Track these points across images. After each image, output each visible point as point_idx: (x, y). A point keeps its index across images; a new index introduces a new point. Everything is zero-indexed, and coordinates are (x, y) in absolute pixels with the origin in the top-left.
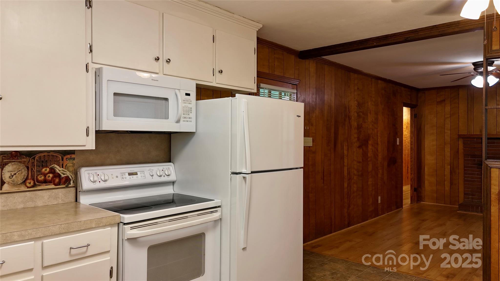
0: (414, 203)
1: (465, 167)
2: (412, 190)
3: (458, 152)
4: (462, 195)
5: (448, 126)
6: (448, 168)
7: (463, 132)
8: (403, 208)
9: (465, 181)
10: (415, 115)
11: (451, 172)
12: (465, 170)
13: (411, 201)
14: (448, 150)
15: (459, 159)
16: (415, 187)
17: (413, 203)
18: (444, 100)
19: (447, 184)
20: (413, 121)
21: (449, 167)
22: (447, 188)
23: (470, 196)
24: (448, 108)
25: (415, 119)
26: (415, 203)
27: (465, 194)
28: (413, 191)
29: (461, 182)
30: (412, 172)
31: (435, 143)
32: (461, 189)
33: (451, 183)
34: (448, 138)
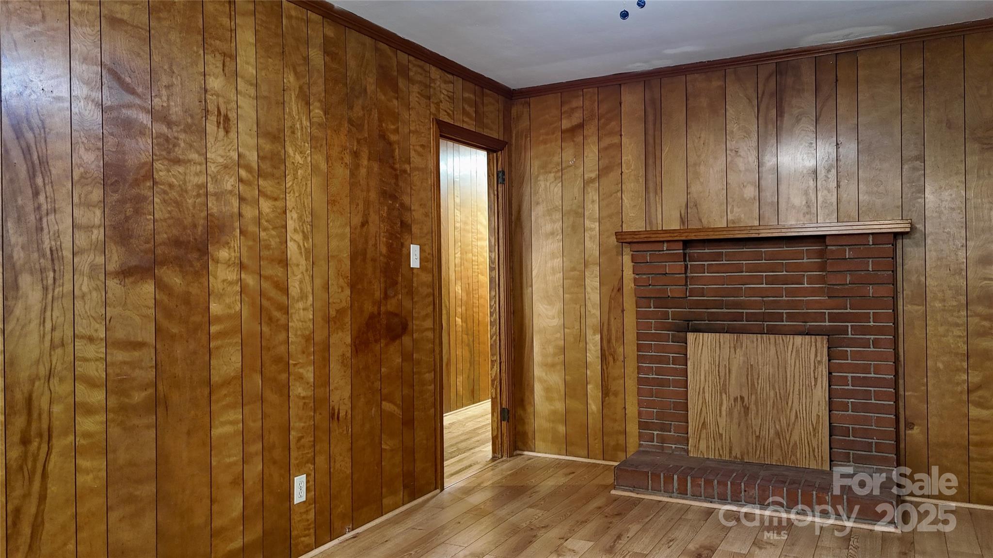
0: (502, 457)
1: (639, 337)
2: (495, 415)
3: (620, 289)
4: (633, 428)
5: (593, 209)
6: (594, 341)
7: (635, 223)
8: (442, 489)
9: (640, 381)
10: (500, 175)
11: (603, 357)
12: (639, 348)
13: (494, 451)
14: (593, 282)
15: (623, 311)
16: (504, 407)
17: (500, 456)
18: (581, 126)
19: (593, 391)
20: (496, 193)
21: (598, 337)
22: (594, 407)
23: (655, 433)
24: (592, 153)
25: (499, 185)
26: (504, 458)
27: (642, 425)
28: (499, 418)
29: (631, 384)
30: (495, 358)
31: (558, 262)
32: (632, 409)
33: (606, 392)
34: (592, 247)
